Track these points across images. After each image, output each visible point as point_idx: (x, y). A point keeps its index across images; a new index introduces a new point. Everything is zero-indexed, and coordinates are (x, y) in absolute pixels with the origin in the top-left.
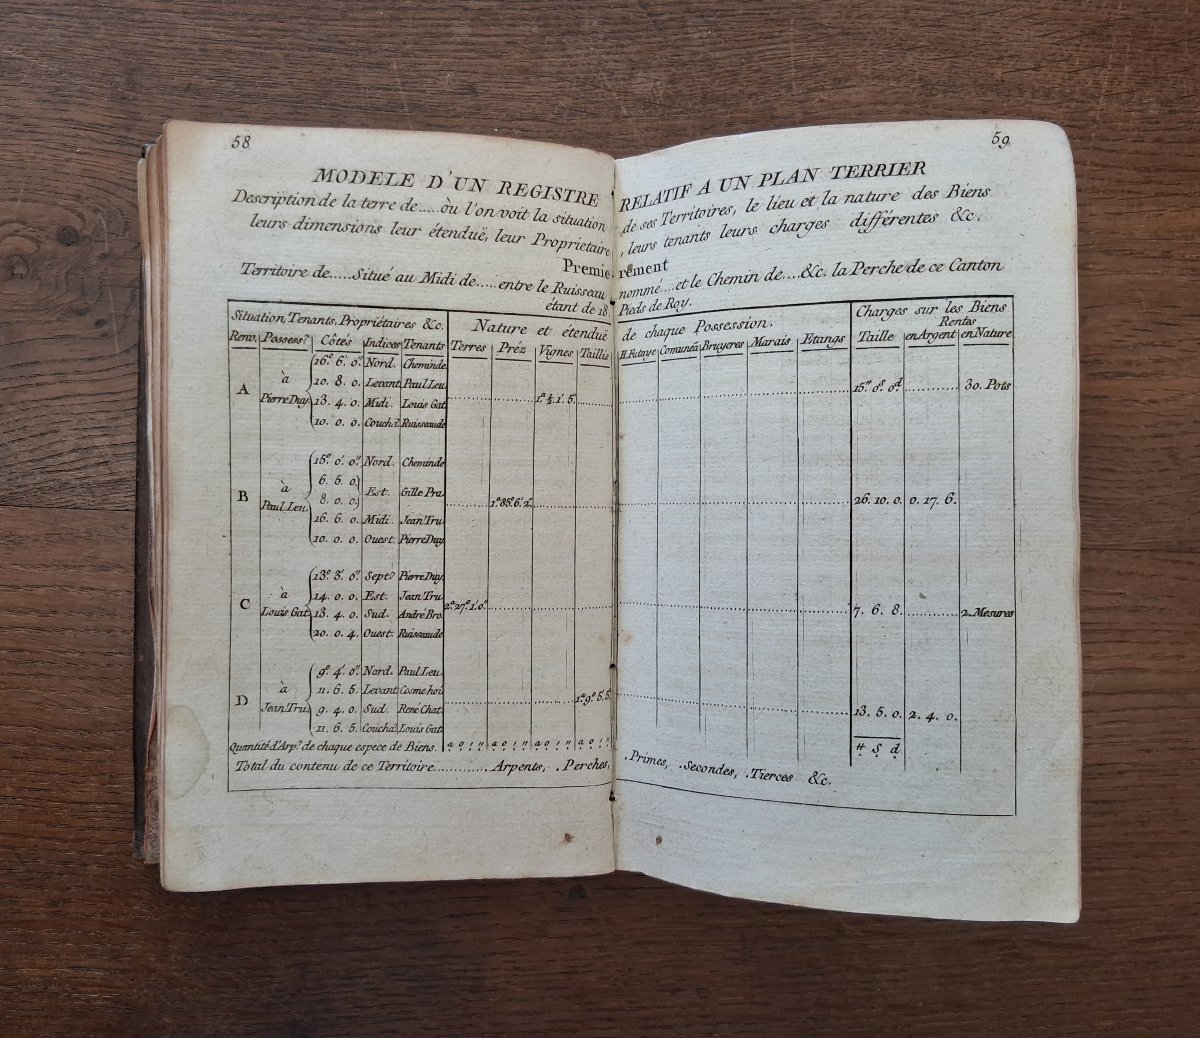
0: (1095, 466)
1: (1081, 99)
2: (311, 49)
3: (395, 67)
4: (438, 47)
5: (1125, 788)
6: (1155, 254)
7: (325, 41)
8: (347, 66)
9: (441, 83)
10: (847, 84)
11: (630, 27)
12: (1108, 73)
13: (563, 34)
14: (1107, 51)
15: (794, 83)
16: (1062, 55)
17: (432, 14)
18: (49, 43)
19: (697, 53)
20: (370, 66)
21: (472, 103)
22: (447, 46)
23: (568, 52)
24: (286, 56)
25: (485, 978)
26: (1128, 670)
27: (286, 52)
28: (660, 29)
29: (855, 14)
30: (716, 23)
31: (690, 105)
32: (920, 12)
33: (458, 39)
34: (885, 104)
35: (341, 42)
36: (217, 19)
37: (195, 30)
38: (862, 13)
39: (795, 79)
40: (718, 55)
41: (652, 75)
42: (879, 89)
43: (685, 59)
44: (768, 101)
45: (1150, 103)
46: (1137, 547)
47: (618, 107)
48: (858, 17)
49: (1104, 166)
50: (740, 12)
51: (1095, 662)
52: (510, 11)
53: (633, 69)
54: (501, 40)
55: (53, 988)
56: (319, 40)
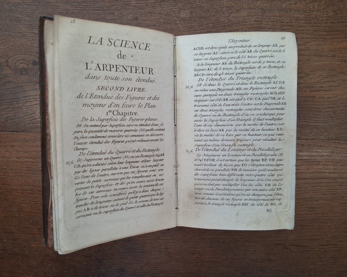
0: (311, 116)
1: (309, 12)
2: (94, 10)
3: (116, 14)
4: (127, 8)
5: (318, 204)
6: (330, 56)
7: (98, 8)
8: (103, 14)
9: (128, 17)
10: (241, 11)
12: (317, 4)
13: (161, 2)
18: (28, 13)
20: (109, 14)
21: (137, 22)
22: (129, 7)
23: (162, 7)
24: (88, 12)
25: (145, 249)
26: (320, 172)
31: (196, 20)
33: (133, 5)
35: (102, 8)
36: (69, 4)
37: (64, 7)
39: (226, 10)
40: (204, 5)
41: (186, 12)
42: (250, 12)
43: (194, 6)
44: (218, 17)
45: (330, 12)
46: (323, 139)
47: (176, 21)
49: (315, 31)
51: (310, 170)
53: (180, 10)
54: (144, 5)
55: (40, 249)
56: (96, 8)
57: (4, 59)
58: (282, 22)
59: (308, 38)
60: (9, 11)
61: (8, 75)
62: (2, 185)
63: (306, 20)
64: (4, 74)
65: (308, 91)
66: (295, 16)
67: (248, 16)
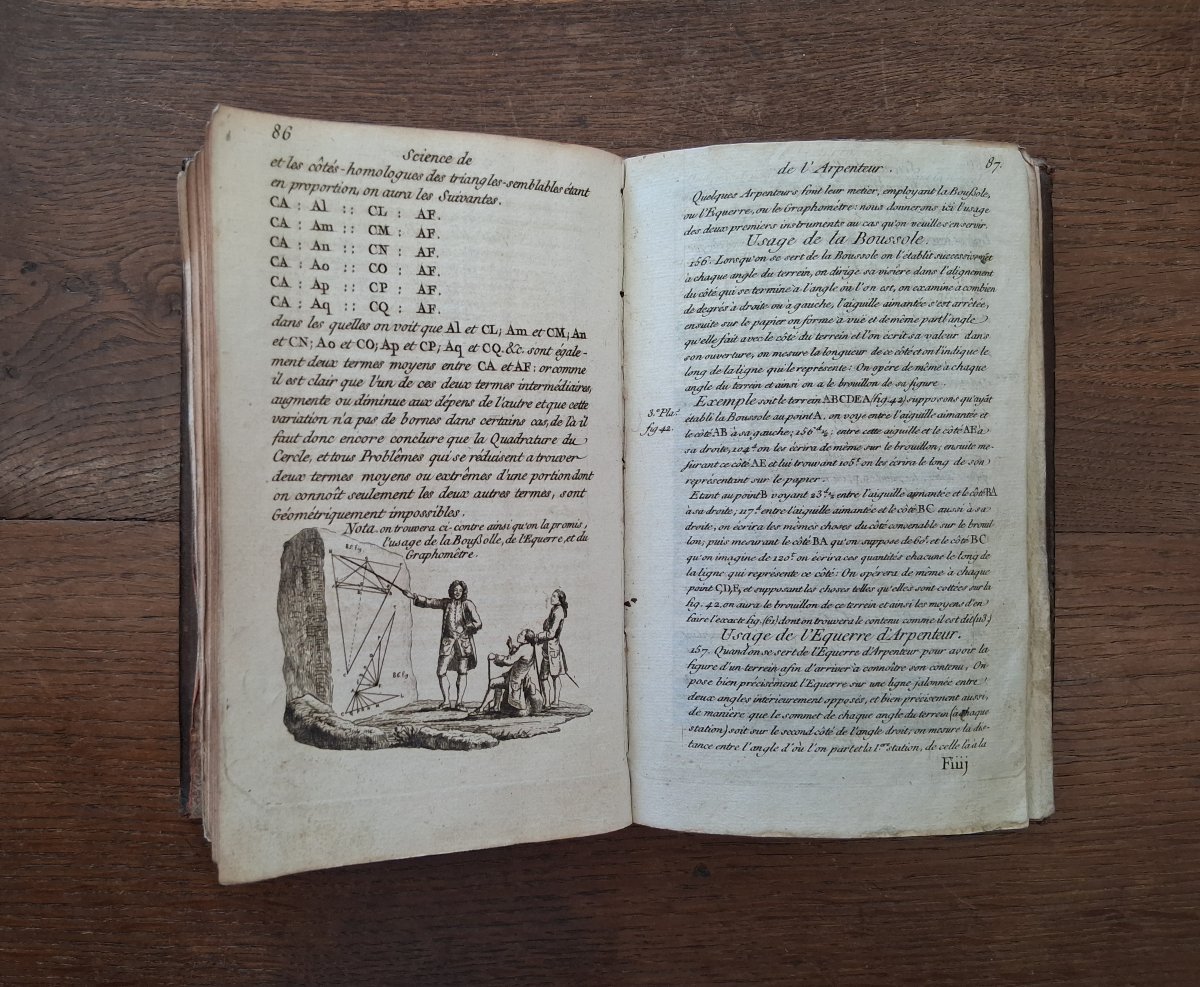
1: (1164, 101)
2: (433, 91)
3: (510, 104)
4: (550, 84)
7: (445, 84)
8: (466, 106)
9: (554, 117)
11: (729, 54)
12: (1190, 75)
13: (666, 65)
14: (1187, 54)
15: (886, 99)
16: (1144, 60)
17: (543, 53)
18: (195, 96)
19: (795, 74)
20: (487, 104)
21: (581, 134)
22: (557, 83)
23: (670, 81)
24: (411, 99)
25: (616, 951)
27: (411, 95)
28: (757, 54)
29: (941, 31)
30: (810, 46)
31: (788, 124)
32: (1005, 26)
33: (568, 75)
34: (974, 114)
35: (459, 84)
36: (346, 68)
37: (327, 79)
38: (948, 29)
39: (888, 94)
40: (812, 75)
41: (751, 98)
42: (968, 101)
43: (782, 81)
44: (862, 117)
47: (719, 130)
48: (945, 34)
49: (1187, 165)
50: (833, 34)
52: (615, 46)
53: (733, 93)
54: (607, 74)
55: (221, 964)
56: (442, 83)
57: (105, 259)
58: (1077, 136)
59: (1165, 189)
60: (124, 89)
61: (118, 316)
62: (84, 722)
63: (1155, 128)
64: (101, 313)
65: (1173, 368)
66: (1119, 113)
67: (964, 115)
